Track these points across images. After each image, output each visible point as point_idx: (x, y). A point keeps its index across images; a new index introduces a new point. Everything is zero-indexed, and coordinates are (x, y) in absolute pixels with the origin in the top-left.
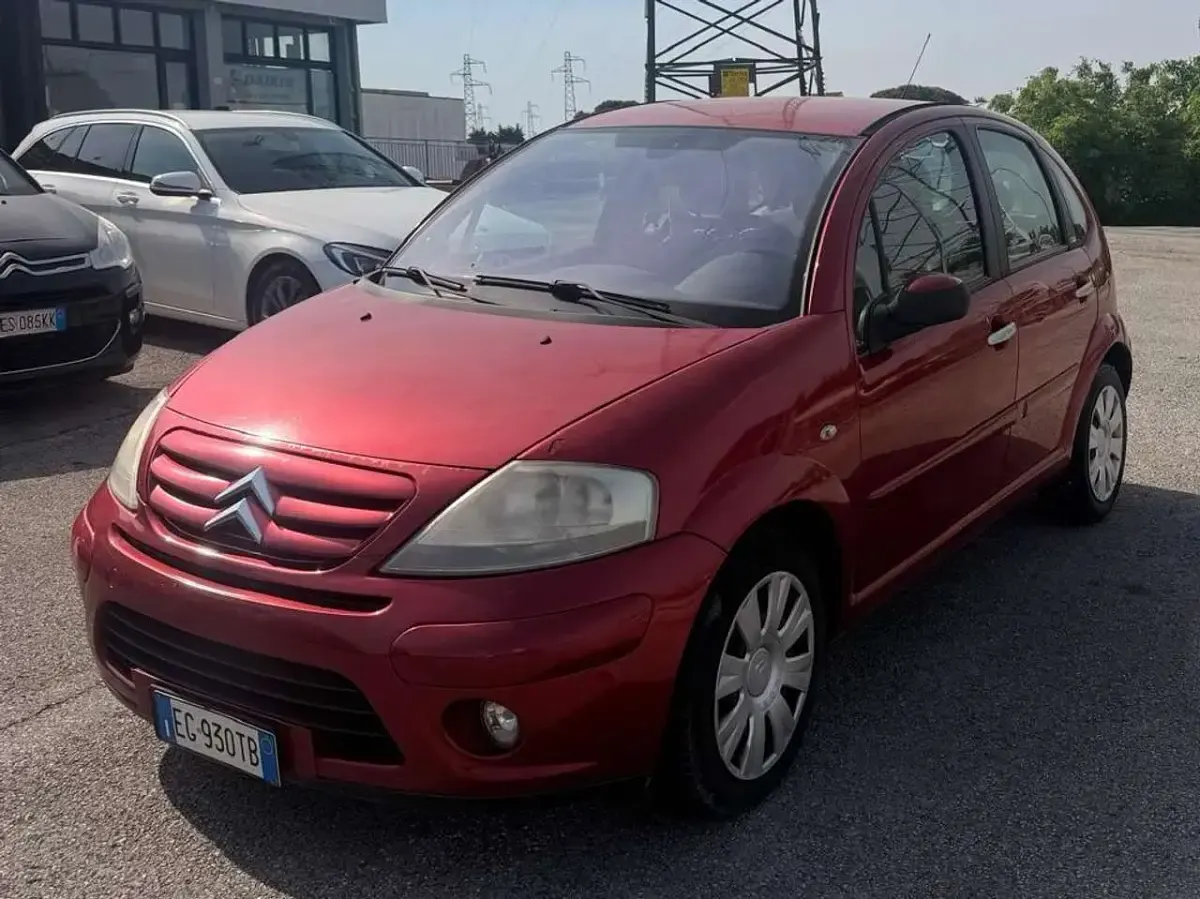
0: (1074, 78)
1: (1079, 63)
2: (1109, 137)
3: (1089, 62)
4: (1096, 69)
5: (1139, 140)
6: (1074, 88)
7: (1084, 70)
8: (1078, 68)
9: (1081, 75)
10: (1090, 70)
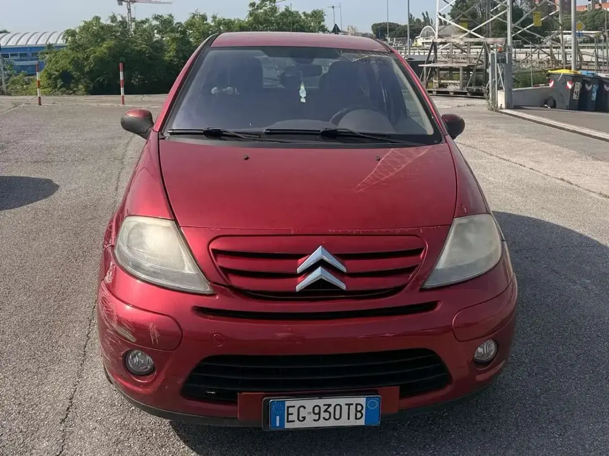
0: (109, 22)
1: (111, 15)
2: (130, 52)
3: (115, 15)
4: (119, 19)
5: (144, 53)
6: (109, 27)
7: (113, 19)
8: (111, 17)
9: (112, 21)
10: (116, 20)
